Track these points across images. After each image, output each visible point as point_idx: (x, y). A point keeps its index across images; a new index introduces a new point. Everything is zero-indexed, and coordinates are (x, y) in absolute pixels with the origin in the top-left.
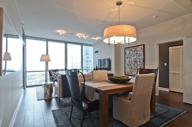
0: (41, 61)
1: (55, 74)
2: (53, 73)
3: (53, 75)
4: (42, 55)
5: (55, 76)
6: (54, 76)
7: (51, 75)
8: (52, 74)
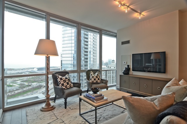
0: (36, 53)
1: (65, 81)
2: (61, 79)
3: (62, 82)
4: (41, 41)
5: (65, 84)
6: (63, 85)
7: (56, 83)
8: (59, 80)
